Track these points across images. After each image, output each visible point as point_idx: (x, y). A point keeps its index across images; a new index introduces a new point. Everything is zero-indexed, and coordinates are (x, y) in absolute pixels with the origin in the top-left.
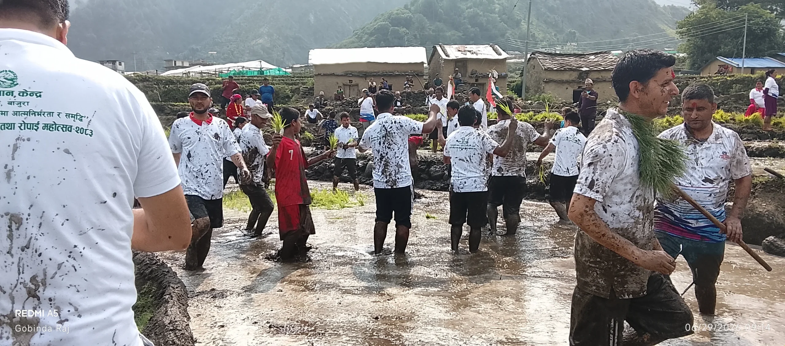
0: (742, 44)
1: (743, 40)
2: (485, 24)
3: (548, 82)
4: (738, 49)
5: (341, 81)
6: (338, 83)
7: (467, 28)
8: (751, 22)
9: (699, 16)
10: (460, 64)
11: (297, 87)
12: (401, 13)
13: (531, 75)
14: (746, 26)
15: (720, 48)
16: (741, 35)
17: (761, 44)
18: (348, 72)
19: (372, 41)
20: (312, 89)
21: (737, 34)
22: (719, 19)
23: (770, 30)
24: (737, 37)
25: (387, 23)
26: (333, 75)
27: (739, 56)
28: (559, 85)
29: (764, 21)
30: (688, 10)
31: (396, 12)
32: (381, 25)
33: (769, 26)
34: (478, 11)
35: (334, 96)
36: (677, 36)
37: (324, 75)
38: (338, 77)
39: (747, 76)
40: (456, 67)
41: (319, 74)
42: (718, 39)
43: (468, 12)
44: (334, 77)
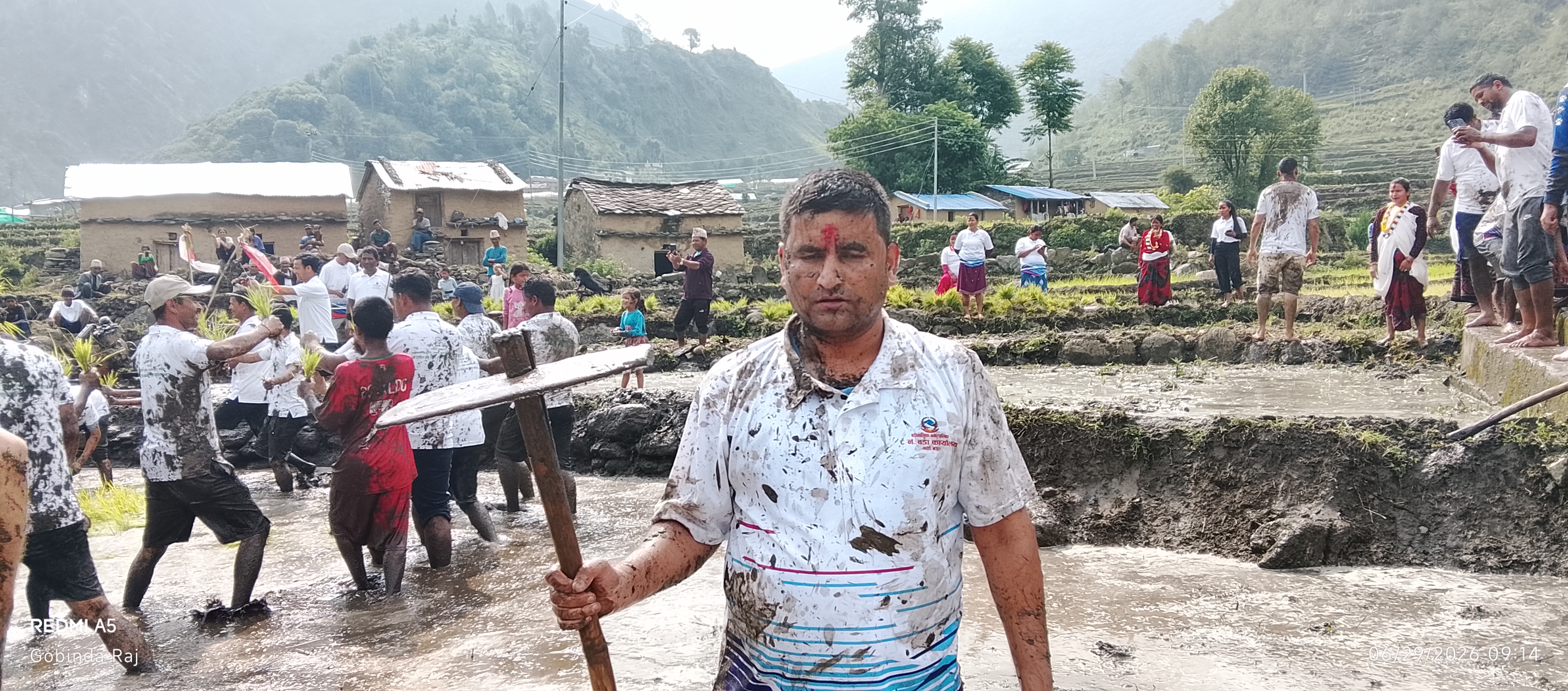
0: (932, 168)
1: (932, 162)
2: (483, 121)
3: (607, 236)
4: (926, 179)
5: (148, 235)
6: (140, 241)
7: (447, 128)
8: (945, 132)
9: (863, 120)
10: (425, 199)
11: (37, 249)
12: (297, 90)
13: (575, 224)
14: (935, 138)
15: (899, 176)
16: (930, 155)
17: (961, 171)
18: (165, 214)
19: (233, 148)
20: (75, 253)
21: (923, 153)
22: (893, 126)
23: (973, 146)
24: (923, 159)
25: (266, 110)
26: (128, 222)
27: (928, 190)
28: (628, 242)
29: (963, 131)
30: (846, 110)
31: (287, 88)
32: (254, 115)
33: (972, 139)
34: (468, 95)
35: (130, 269)
36: (830, 155)
37: (105, 222)
38: (141, 228)
39: (941, 224)
40: (418, 205)
41: (92, 221)
42: (894, 162)
43: (448, 96)
44: (131, 227)
